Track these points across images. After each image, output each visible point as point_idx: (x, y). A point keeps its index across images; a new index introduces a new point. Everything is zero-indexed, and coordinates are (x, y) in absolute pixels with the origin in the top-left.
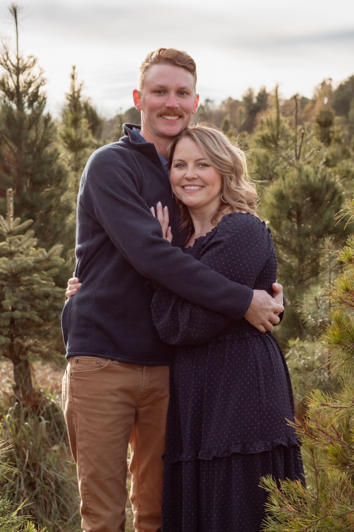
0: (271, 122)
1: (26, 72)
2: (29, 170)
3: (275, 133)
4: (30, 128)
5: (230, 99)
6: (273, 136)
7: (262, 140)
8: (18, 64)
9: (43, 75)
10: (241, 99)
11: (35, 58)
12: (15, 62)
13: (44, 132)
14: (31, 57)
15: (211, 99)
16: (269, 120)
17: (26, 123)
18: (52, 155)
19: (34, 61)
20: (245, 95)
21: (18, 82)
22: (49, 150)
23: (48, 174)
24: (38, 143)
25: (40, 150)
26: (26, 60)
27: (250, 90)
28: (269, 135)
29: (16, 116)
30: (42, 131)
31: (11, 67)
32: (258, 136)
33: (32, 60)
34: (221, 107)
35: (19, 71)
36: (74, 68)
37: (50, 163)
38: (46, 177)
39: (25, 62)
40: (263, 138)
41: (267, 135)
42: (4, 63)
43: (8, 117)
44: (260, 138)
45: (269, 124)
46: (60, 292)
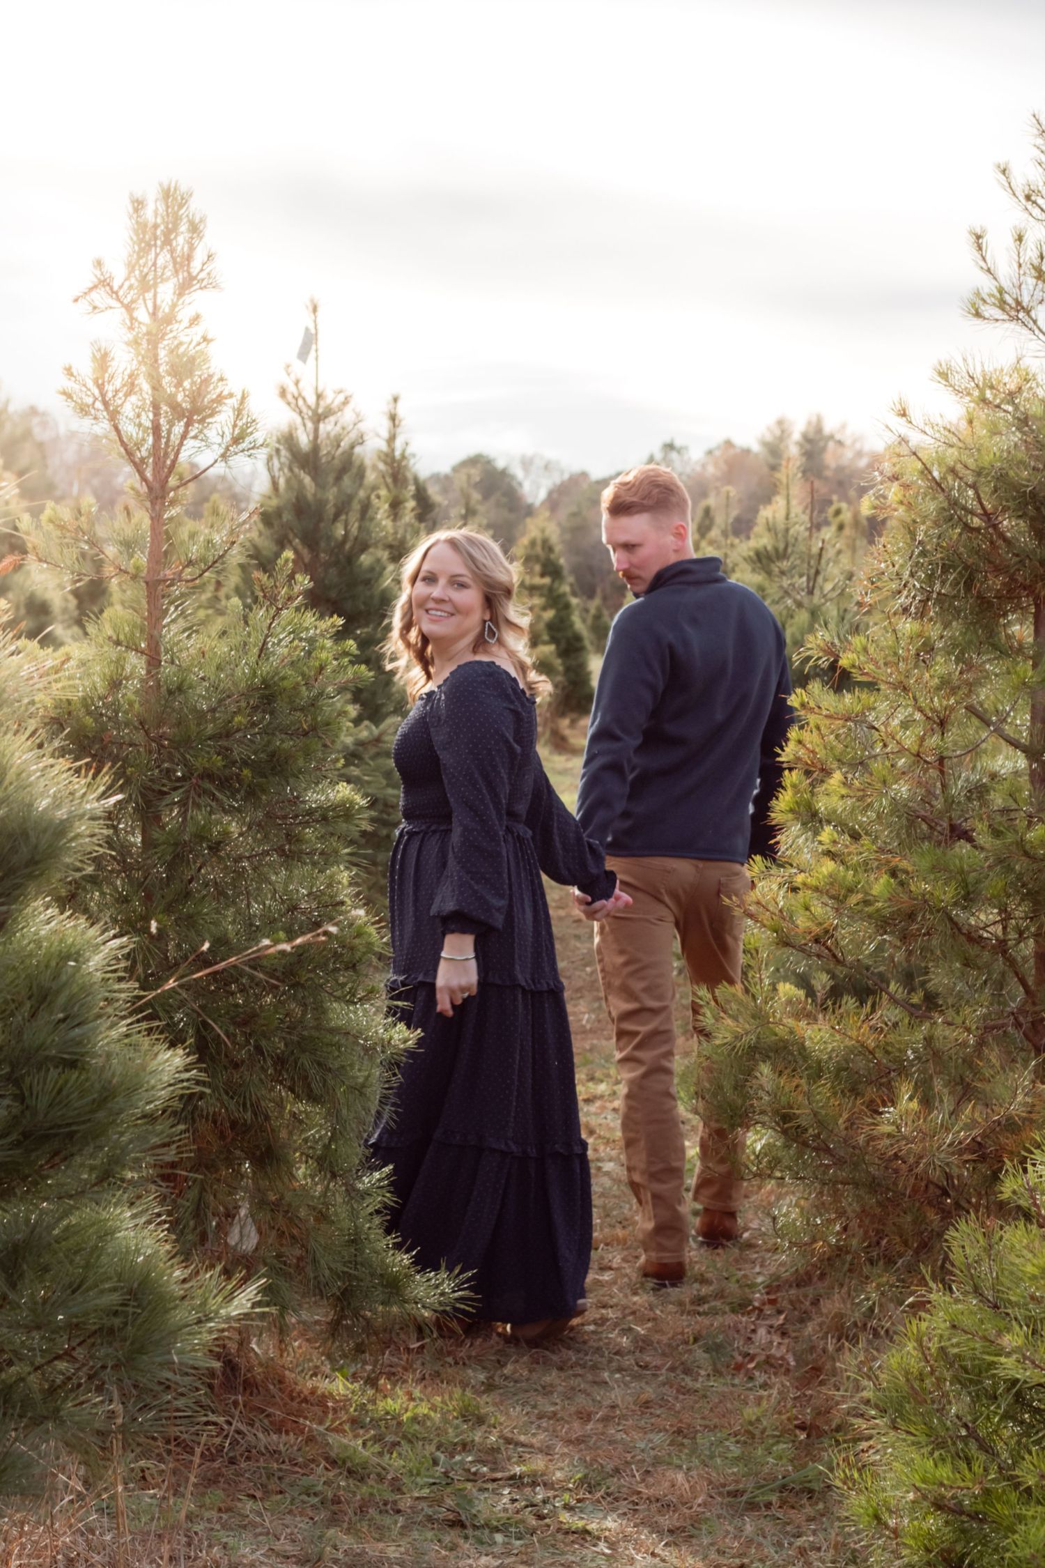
0: (774, 523)
1: (332, 419)
2: (333, 594)
3: (781, 546)
4: (336, 516)
5: (729, 444)
6: (776, 550)
7: (755, 558)
8: (318, 404)
9: (362, 426)
10: (756, 447)
11: (348, 393)
12: (312, 400)
13: (360, 528)
14: (340, 392)
15: (678, 443)
16: (771, 520)
17: (330, 510)
18: (372, 569)
19: (346, 402)
20: (769, 438)
21: (316, 436)
22: (365, 559)
23: (365, 603)
24: (348, 546)
25: (351, 559)
26: (330, 399)
27: (780, 423)
28: (769, 548)
29: (310, 496)
30: (356, 525)
31: (305, 410)
32: (749, 549)
33: (341, 398)
34: (704, 466)
35: (318, 418)
36: (396, 400)
37: (368, 583)
38: (362, 607)
39: (329, 401)
40: (758, 554)
41: (765, 548)
42: (293, 401)
43: (297, 498)
44: (752, 554)
45: (771, 528)
46: (394, 796)
